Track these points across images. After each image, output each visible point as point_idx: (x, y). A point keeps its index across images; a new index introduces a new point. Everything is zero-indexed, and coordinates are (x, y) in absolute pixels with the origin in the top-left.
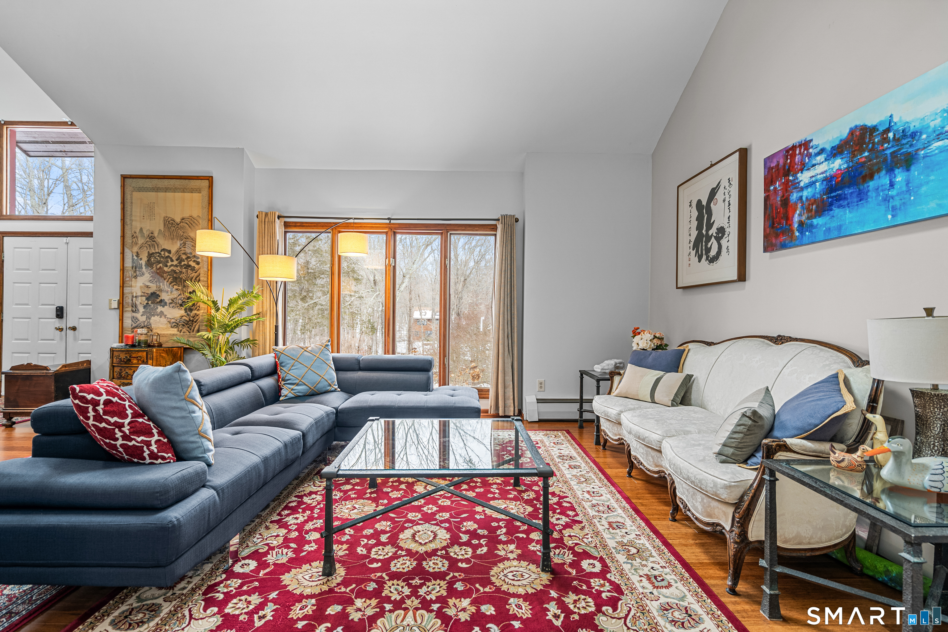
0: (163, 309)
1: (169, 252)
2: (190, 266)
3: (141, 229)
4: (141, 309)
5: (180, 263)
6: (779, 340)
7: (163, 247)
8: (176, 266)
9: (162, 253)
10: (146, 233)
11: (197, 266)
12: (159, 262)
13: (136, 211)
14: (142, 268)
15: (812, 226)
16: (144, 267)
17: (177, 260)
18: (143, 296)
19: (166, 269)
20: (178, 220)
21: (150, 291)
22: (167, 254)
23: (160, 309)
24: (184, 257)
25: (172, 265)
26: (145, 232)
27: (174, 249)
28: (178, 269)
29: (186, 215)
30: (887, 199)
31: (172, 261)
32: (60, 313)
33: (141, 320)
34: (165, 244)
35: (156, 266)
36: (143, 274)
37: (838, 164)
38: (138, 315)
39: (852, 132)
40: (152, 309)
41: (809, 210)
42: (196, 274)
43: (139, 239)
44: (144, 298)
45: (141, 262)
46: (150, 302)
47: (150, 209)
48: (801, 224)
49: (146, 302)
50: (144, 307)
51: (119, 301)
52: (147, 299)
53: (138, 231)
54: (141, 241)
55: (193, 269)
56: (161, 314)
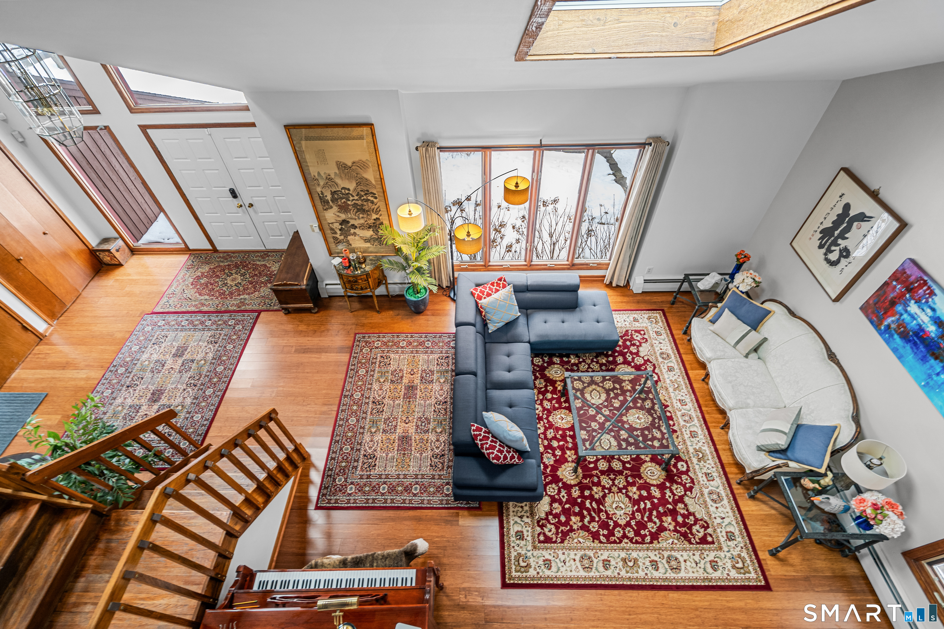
0: (355, 231)
1: (349, 190)
2: (369, 200)
3: (319, 174)
4: (339, 232)
5: (360, 198)
7: (342, 186)
8: (357, 200)
9: (343, 191)
10: (324, 177)
11: (375, 200)
12: (342, 198)
13: (310, 158)
15: (893, 336)
16: (330, 202)
17: (357, 195)
18: (337, 222)
19: (349, 203)
20: (350, 164)
21: (340, 219)
22: (347, 192)
23: (352, 231)
24: (363, 193)
25: (353, 200)
26: (322, 175)
27: (352, 188)
28: (359, 202)
29: (356, 159)
31: (353, 196)
32: (234, 194)
33: (340, 238)
34: (342, 183)
35: (340, 201)
36: (331, 207)
37: (932, 329)
38: (338, 236)
40: (347, 231)
41: (899, 327)
42: (376, 207)
43: (320, 181)
44: (338, 224)
45: (326, 198)
46: (343, 227)
47: (321, 156)
48: (889, 326)
49: (340, 226)
50: (340, 230)
51: (319, 226)
52: (341, 224)
53: (316, 175)
54: (322, 183)
55: (372, 202)
56: (355, 234)
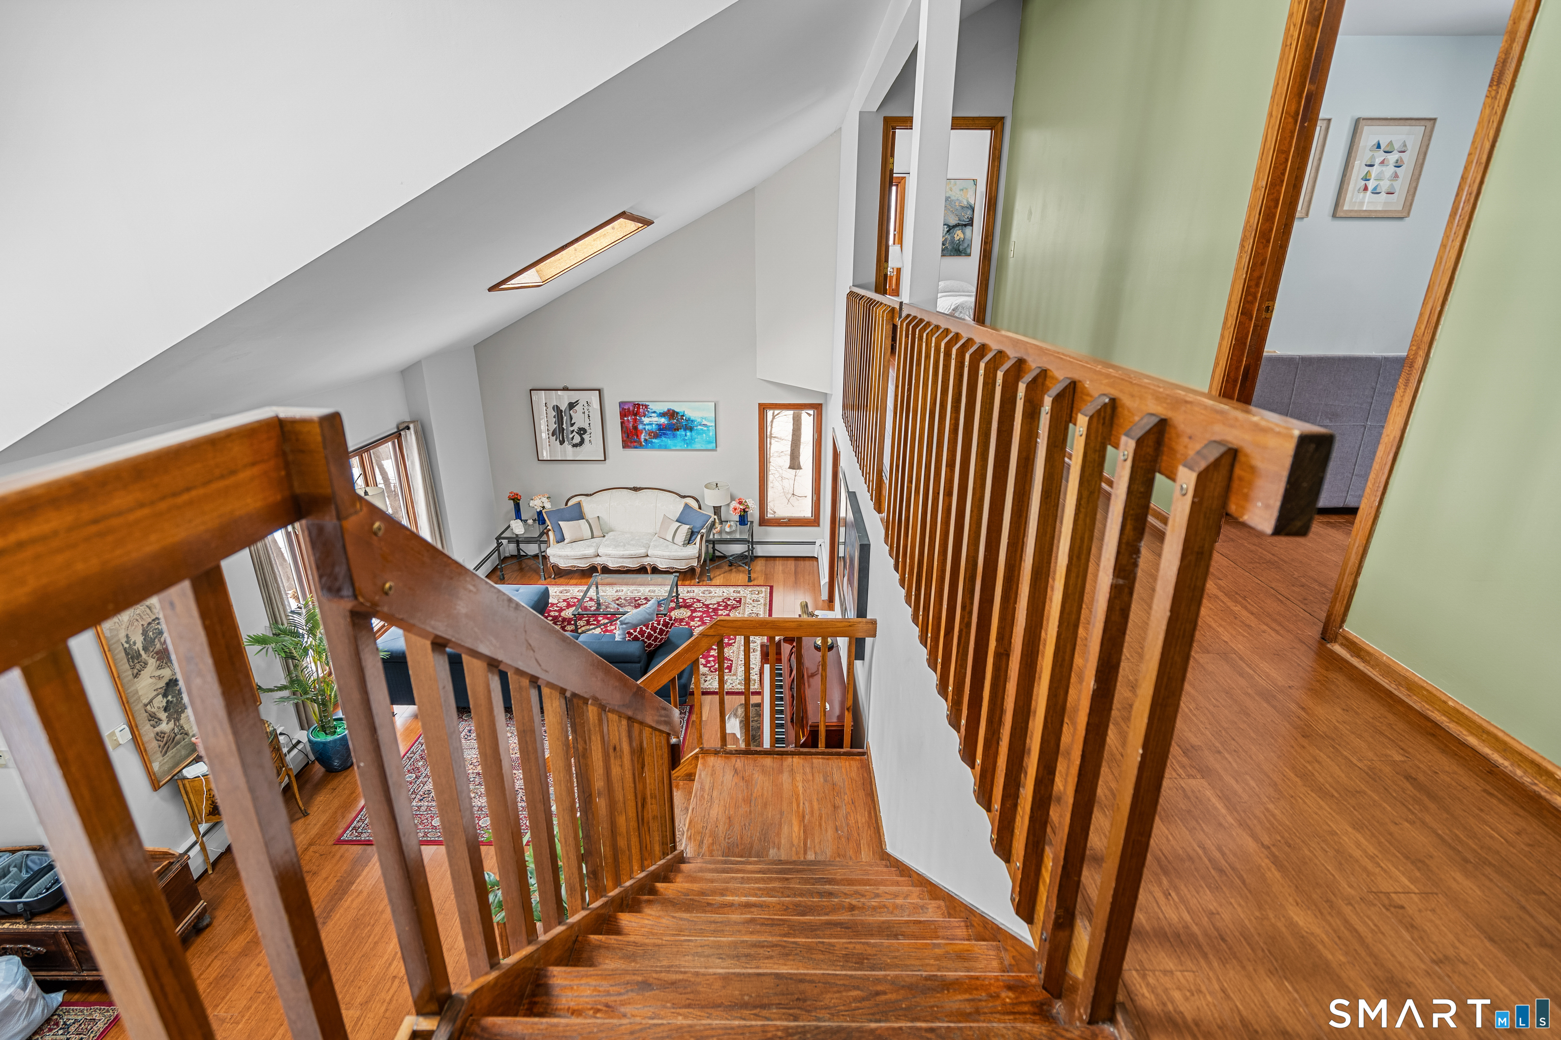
4: (163, 716)
6: (636, 489)
14: (140, 655)
15: (652, 442)
16: (142, 652)
18: (158, 695)
21: (162, 684)
30: (684, 440)
33: (168, 731)
35: (159, 641)
36: (146, 664)
37: (663, 420)
38: (162, 727)
39: (669, 410)
40: (176, 704)
41: (650, 435)
44: (160, 698)
45: (135, 647)
46: (170, 698)
48: (646, 440)
49: (165, 700)
50: (166, 710)
51: (128, 724)
52: (165, 695)
